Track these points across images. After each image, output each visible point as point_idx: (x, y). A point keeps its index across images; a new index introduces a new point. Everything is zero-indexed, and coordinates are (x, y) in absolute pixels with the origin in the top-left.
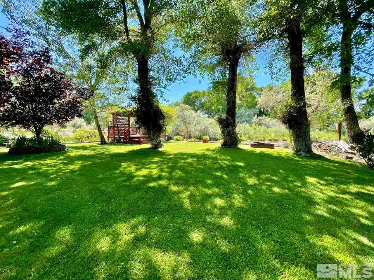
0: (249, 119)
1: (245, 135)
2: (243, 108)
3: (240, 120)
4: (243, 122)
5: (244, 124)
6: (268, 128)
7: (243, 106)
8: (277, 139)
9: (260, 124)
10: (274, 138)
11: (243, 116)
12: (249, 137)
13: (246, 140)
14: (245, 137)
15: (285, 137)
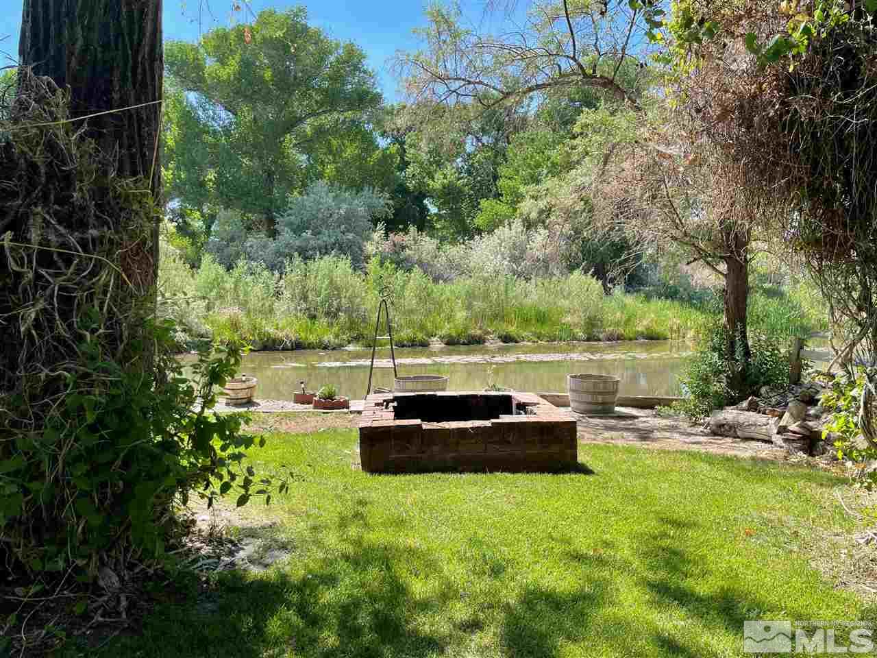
0: (350, 236)
1: (336, 316)
2: (323, 183)
3: (308, 240)
4: (325, 250)
5: (328, 260)
6: (436, 280)
7: (320, 176)
8: (479, 332)
9: (402, 264)
10: (466, 328)
11: (324, 221)
12: (352, 325)
13: (340, 346)
14: (336, 329)
15: (510, 322)
